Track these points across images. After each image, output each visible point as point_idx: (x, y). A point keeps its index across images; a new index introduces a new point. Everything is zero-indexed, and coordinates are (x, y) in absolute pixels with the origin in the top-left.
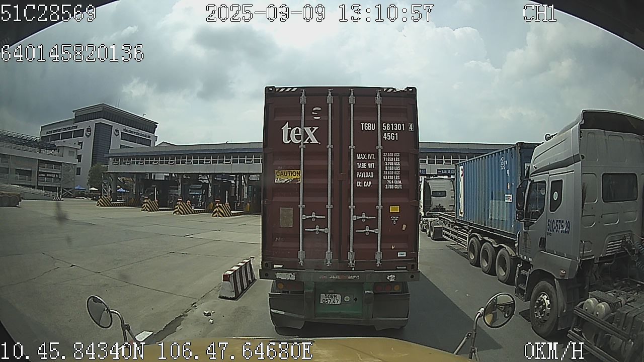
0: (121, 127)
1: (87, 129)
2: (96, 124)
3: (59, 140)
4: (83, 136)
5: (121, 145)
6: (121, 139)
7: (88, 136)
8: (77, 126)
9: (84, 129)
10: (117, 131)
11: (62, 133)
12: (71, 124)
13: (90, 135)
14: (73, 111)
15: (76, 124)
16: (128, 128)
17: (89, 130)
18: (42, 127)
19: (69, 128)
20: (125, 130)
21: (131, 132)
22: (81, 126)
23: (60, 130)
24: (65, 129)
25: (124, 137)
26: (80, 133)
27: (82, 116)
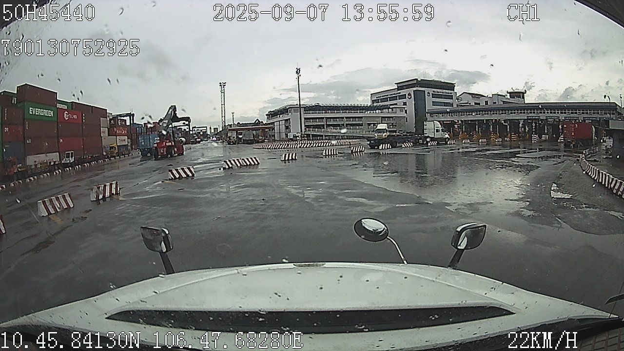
0: (431, 91)
1: (408, 94)
2: (414, 91)
3: (388, 101)
4: (406, 98)
5: (433, 102)
6: (433, 97)
7: (410, 99)
8: (400, 93)
9: (405, 95)
10: (429, 93)
11: (389, 97)
12: (395, 91)
13: (411, 97)
14: (395, 84)
15: (399, 92)
16: (435, 90)
17: (409, 94)
18: (371, 94)
19: (395, 94)
20: (434, 92)
21: (438, 92)
22: (402, 92)
23: (388, 95)
24: (391, 95)
25: (434, 96)
26: (404, 97)
27: (401, 86)
